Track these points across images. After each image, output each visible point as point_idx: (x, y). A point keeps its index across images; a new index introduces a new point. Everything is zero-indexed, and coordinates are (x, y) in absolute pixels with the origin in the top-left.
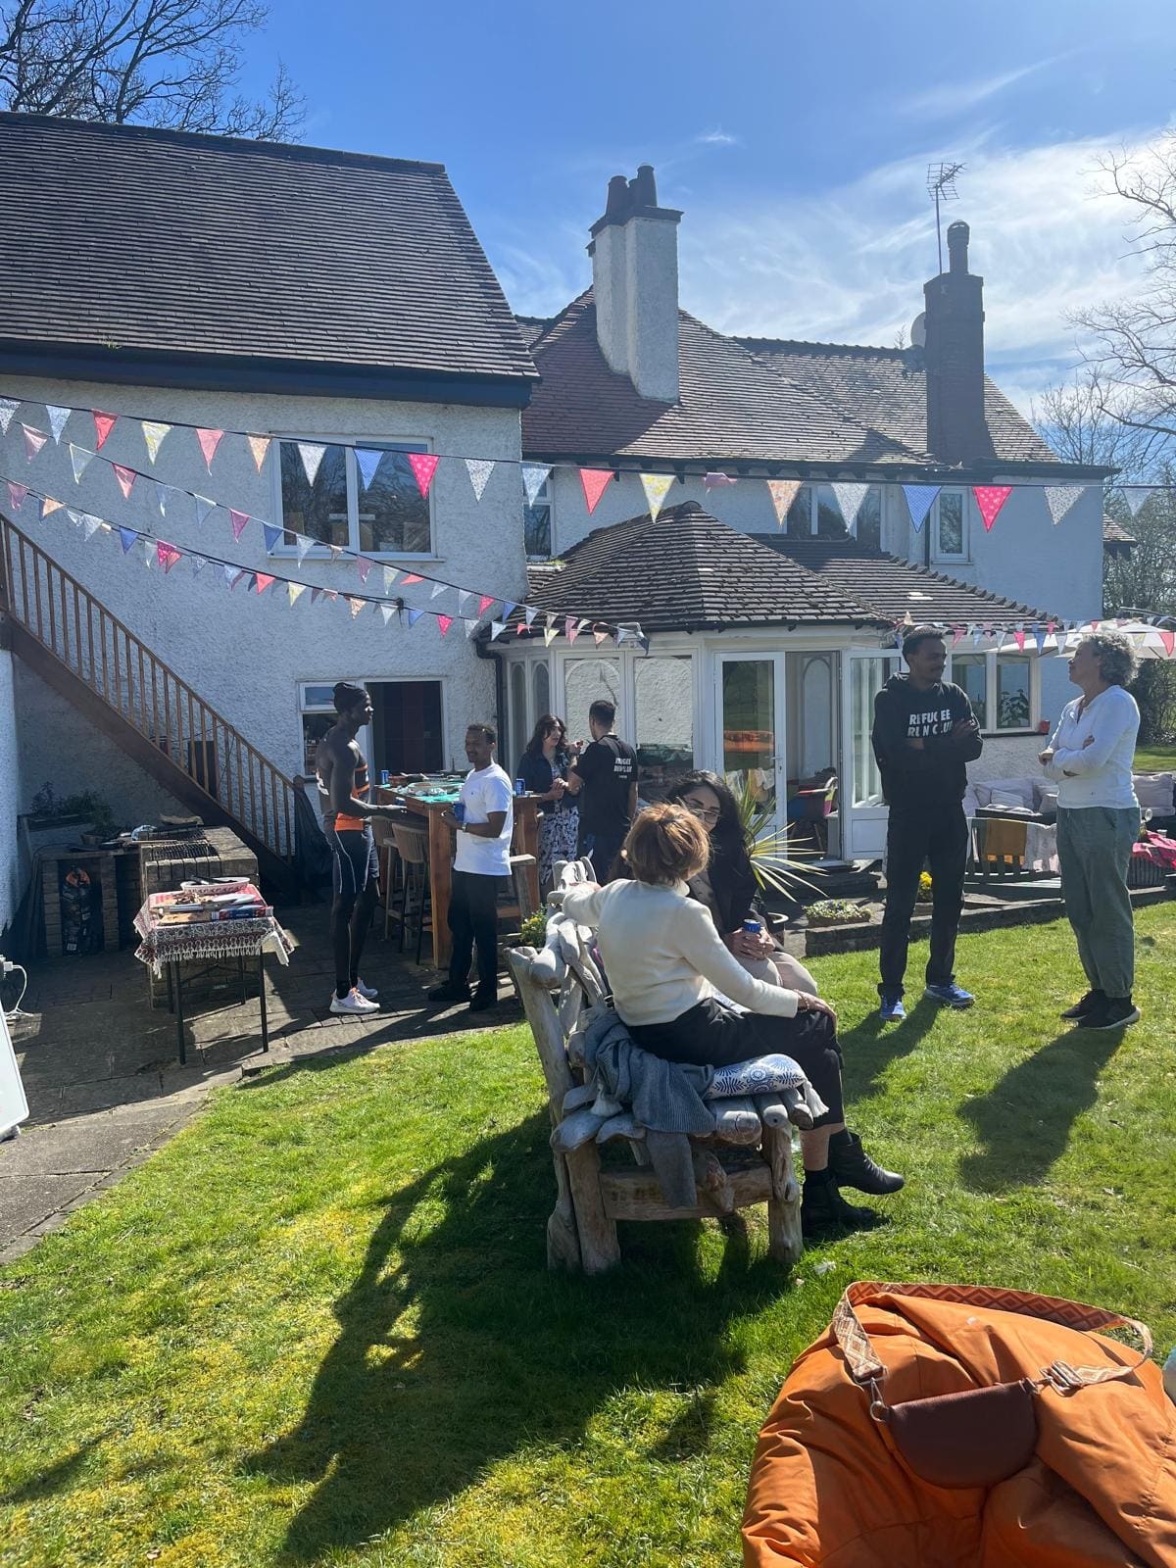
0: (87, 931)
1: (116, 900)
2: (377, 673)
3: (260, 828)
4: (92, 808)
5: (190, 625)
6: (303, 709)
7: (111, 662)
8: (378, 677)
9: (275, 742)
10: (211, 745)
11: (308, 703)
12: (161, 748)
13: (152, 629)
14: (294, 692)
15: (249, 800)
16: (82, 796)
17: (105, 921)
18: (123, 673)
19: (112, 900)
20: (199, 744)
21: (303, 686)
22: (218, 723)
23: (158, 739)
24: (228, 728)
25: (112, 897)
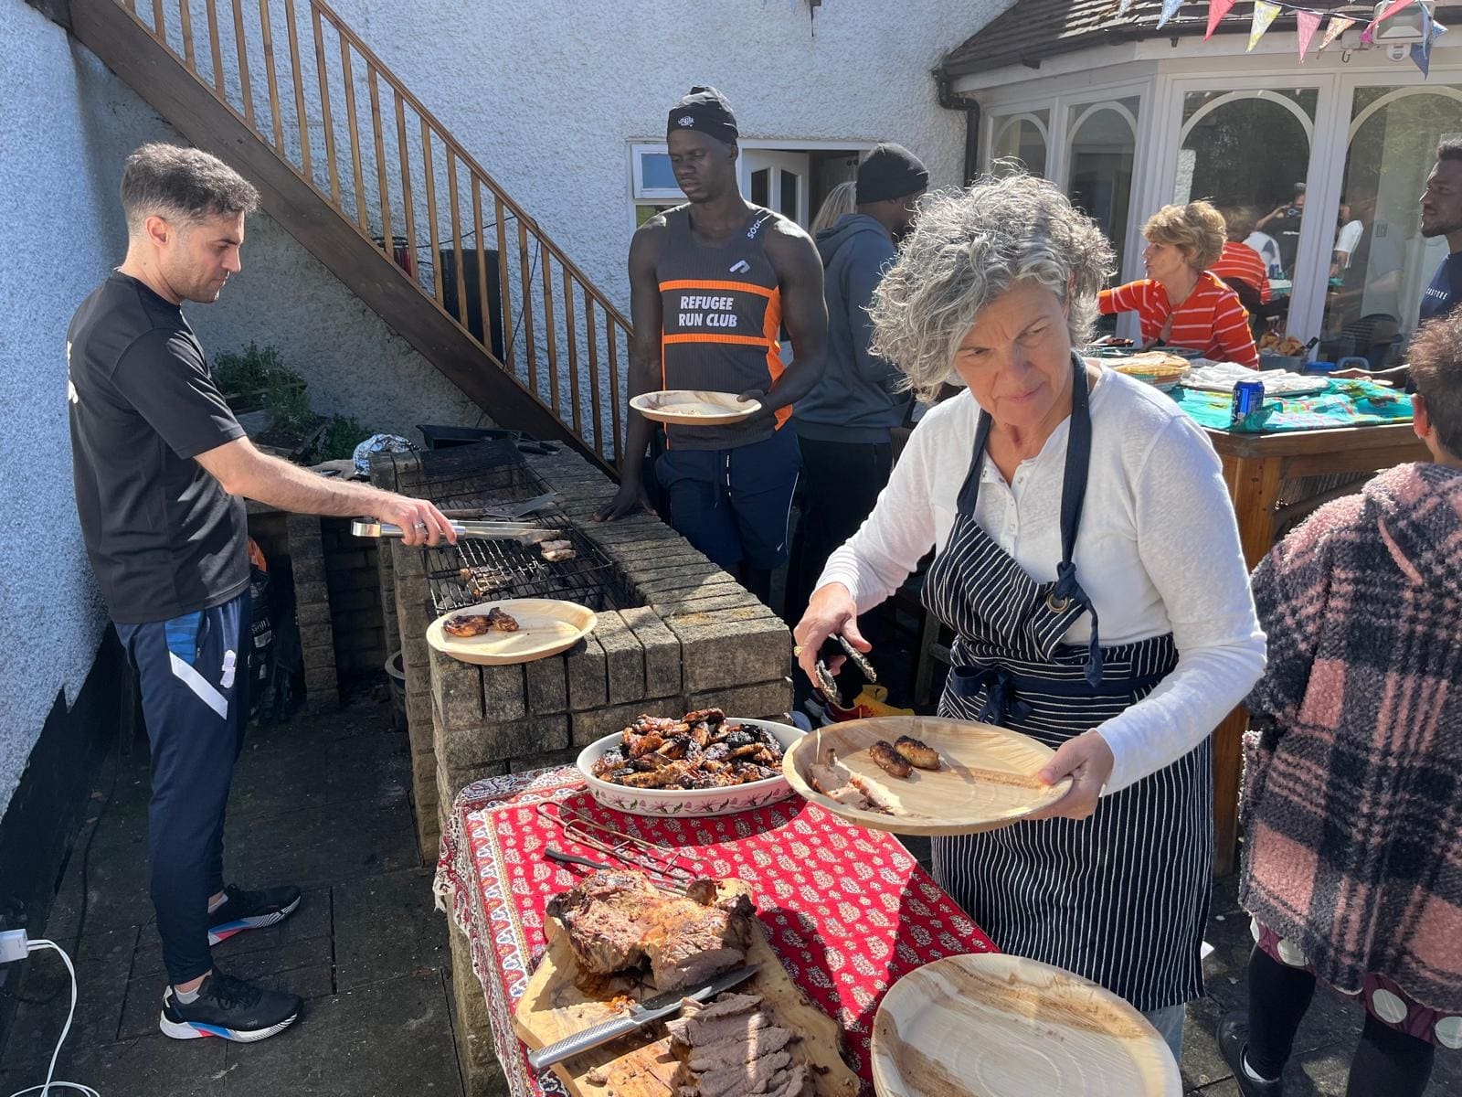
0: (268, 670)
1: (327, 604)
2: (768, 130)
3: (565, 411)
4: (263, 382)
5: (434, 17)
6: (638, 195)
7: (285, 85)
8: (767, 138)
9: (589, 256)
10: (494, 259)
11: (648, 183)
12: (396, 259)
13: (362, 20)
14: (623, 162)
15: (546, 362)
16: (244, 355)
17: (305, 652)
18: (313, 109)
19: (316, 606)
20: (470, 256)
21: (639, 150)
22: (507, 213)
23: (389, 242)
24: (526, 223)
25: (316, 599)
